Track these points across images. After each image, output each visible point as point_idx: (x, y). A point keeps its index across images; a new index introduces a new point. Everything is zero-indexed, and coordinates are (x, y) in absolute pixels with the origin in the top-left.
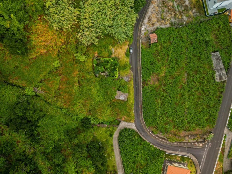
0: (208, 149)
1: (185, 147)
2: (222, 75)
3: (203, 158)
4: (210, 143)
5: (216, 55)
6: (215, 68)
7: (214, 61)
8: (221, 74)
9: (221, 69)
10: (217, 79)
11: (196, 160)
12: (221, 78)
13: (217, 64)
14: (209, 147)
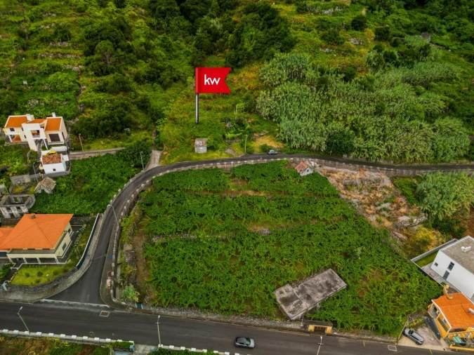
0: (92, 310)
1: (106, 252)
2: (295, 302)
3: (71, 303)
4: (109, 312)
5: (336, 281)
6: (306, 284)
7: (320, 279)
8: (297, 298)
9: (309, 298)
10: (281, 293)
11: (69, 285)
12: (287, 301)
13: (316, 287)
14: (99, 313)
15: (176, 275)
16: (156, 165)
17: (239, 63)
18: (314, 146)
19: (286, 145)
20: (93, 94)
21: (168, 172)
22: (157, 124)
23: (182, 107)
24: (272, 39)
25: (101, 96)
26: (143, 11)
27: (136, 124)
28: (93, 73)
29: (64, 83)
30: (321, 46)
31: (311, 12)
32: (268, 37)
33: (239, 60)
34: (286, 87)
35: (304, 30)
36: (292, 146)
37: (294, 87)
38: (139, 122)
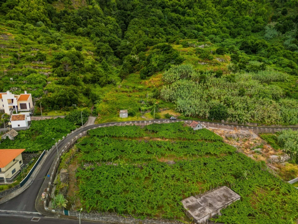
0: (25, 217)
1: (46, 175)
2: (199, 208)
4: (40, 218)
5: (231, 194)
6: (207, 196)
7: (218, 192)
8: (201, 206)
9: (211, 205)
10: (187, 202)
11: (10, 198)
12: (193, 208)
13: (215, 198)
14: (31, 219)
15: (100, 189)
16: (91, 124)
17: (149, 74)
18: (201, 114)
19: (182, 114)
20: (55, 85)
21: (100, 127)
22: (95, 103)
23: (112, 95)
24: (169, 59)
25: (60, 86)
26: (92, 53)
27: (81, 102)
28: (56, 74)
29: (37, 78)
30: (199, 61)
31: (192, 46)
32: (166, 58)
33: (149, 71)
34: (179, 82)
35: (188, 54)
36: (186, 115)
37: (185, 82)
38: (83, 101)
